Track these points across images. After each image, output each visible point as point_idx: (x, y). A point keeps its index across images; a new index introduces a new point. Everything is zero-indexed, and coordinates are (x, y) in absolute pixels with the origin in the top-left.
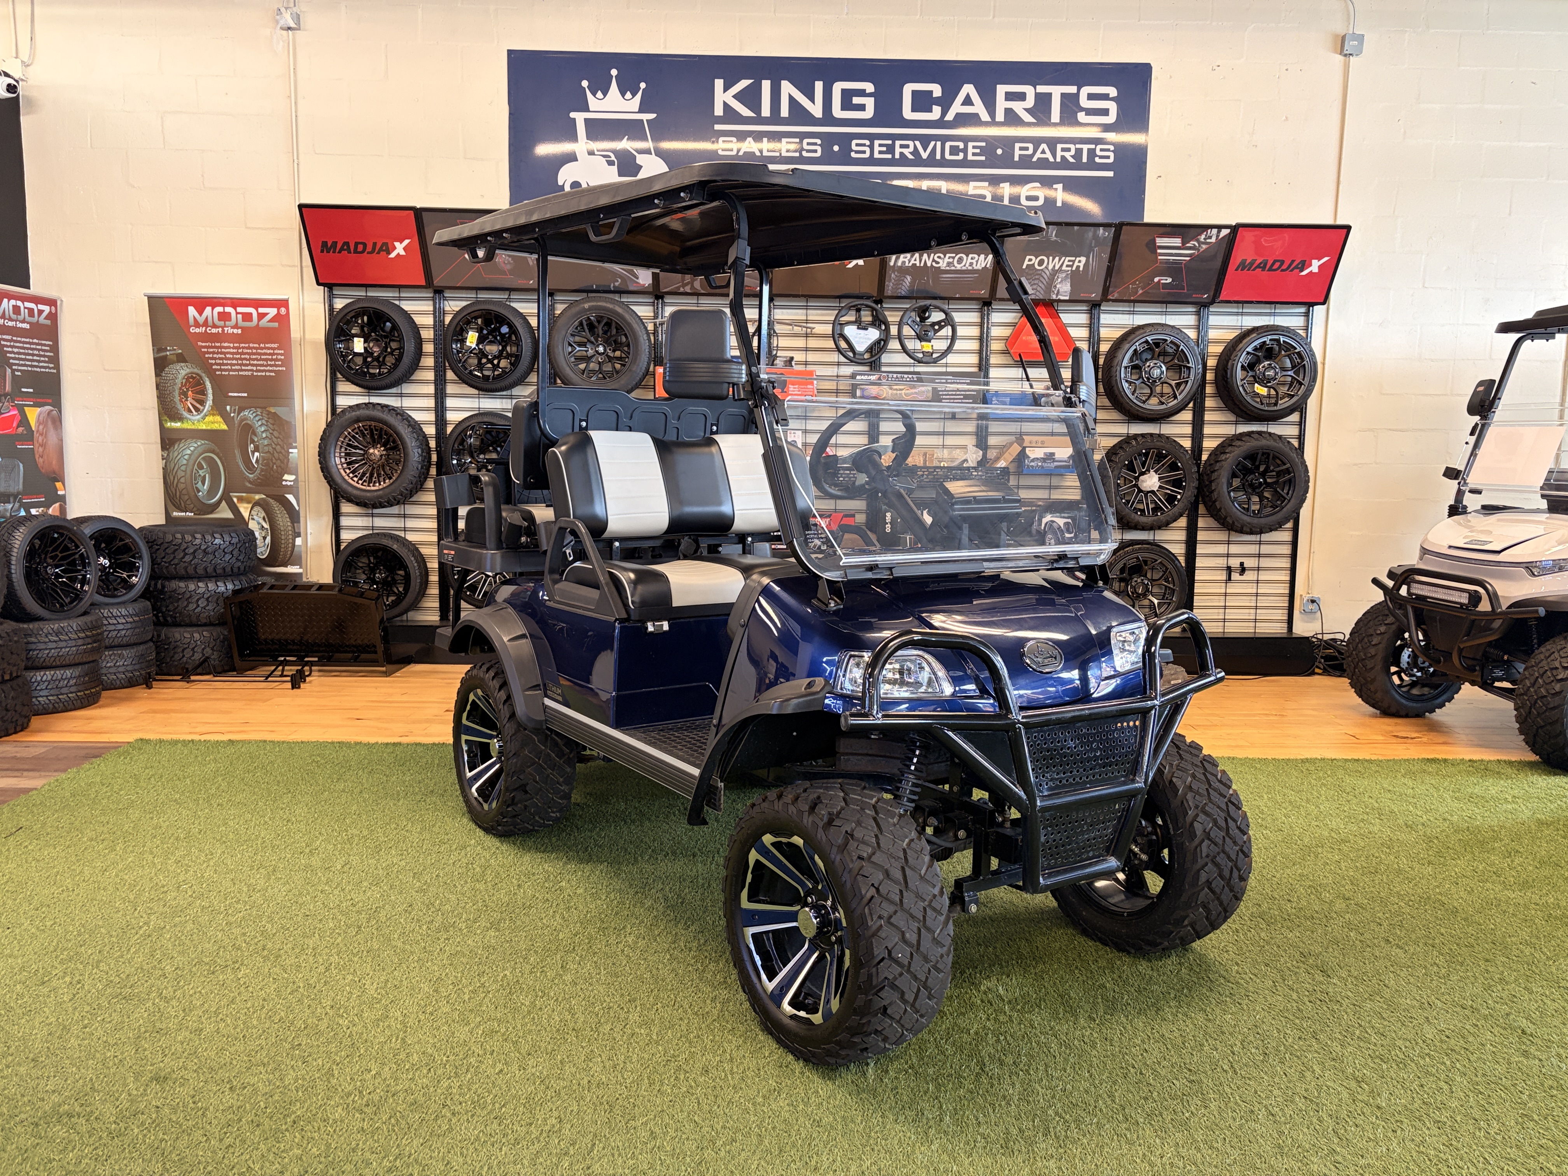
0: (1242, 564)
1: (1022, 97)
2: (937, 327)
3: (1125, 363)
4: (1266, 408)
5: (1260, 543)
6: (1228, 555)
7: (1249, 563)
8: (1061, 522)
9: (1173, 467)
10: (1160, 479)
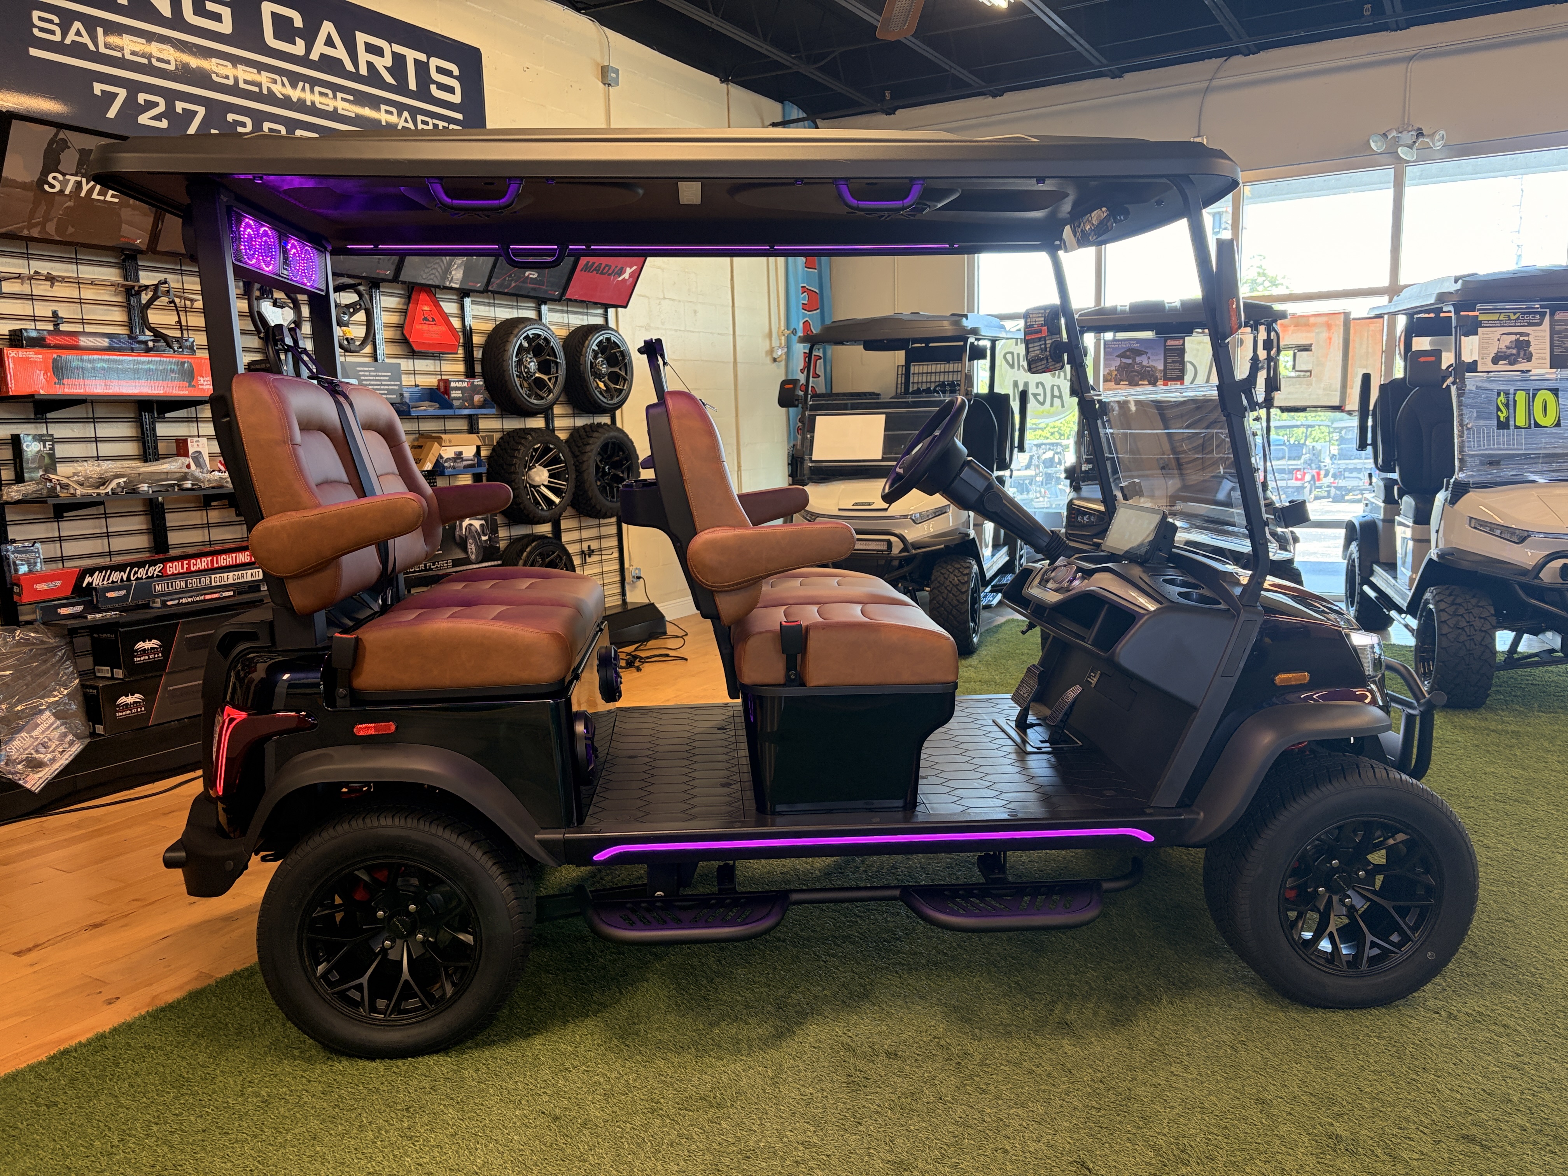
0: (589, 547)
1: (379, 52)
2: (352, 310)
3: (514, 359)
4: (610, 402)
5: (599, 526)
6: (581, 541)
7: (594, 545)
8: (477, 524)
9: (555, 460)
10: (549, 471)
